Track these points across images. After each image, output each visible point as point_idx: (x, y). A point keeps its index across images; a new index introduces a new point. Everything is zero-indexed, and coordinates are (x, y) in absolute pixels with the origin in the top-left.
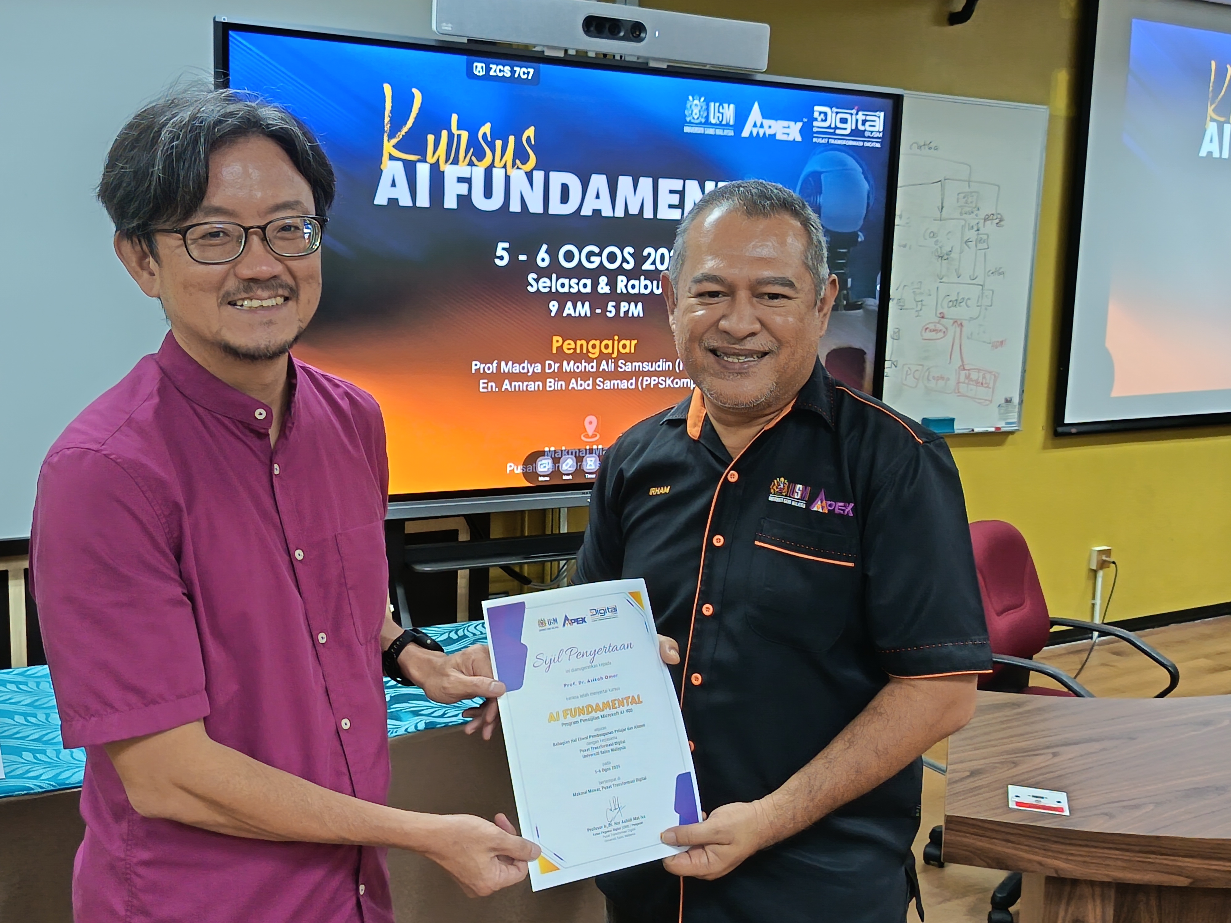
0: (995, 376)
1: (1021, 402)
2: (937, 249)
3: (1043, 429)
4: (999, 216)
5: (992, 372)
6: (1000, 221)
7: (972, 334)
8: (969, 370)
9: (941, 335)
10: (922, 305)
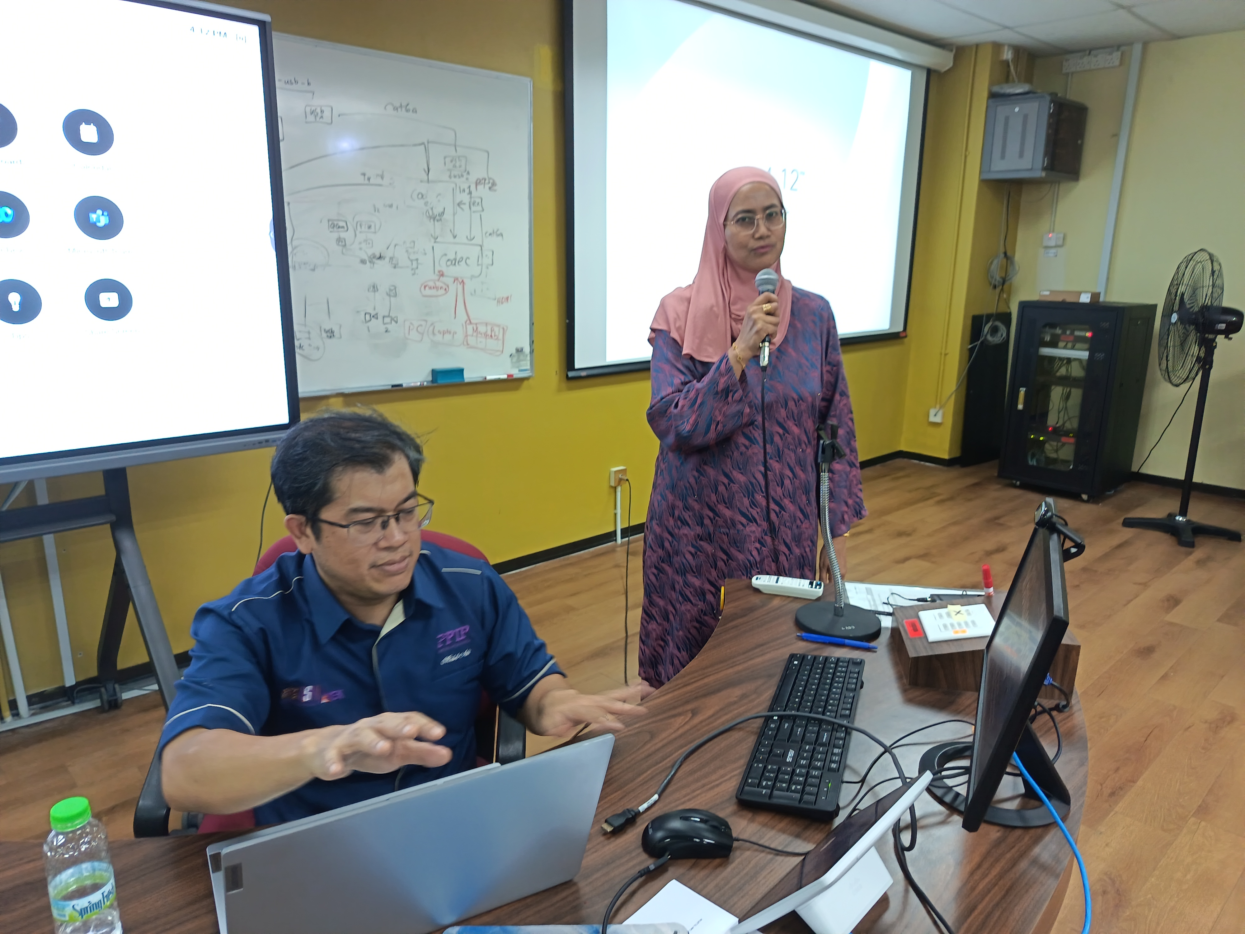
0: (503, 329)
1: (532, 352)
2: (427, 211)
3: (556, 374)
4: (491, 181)
5: (499, 326)
6: (494, 184)
7: (475, 291)
8: (476, 324)
9: (443, 291)
10: (417, 263)
